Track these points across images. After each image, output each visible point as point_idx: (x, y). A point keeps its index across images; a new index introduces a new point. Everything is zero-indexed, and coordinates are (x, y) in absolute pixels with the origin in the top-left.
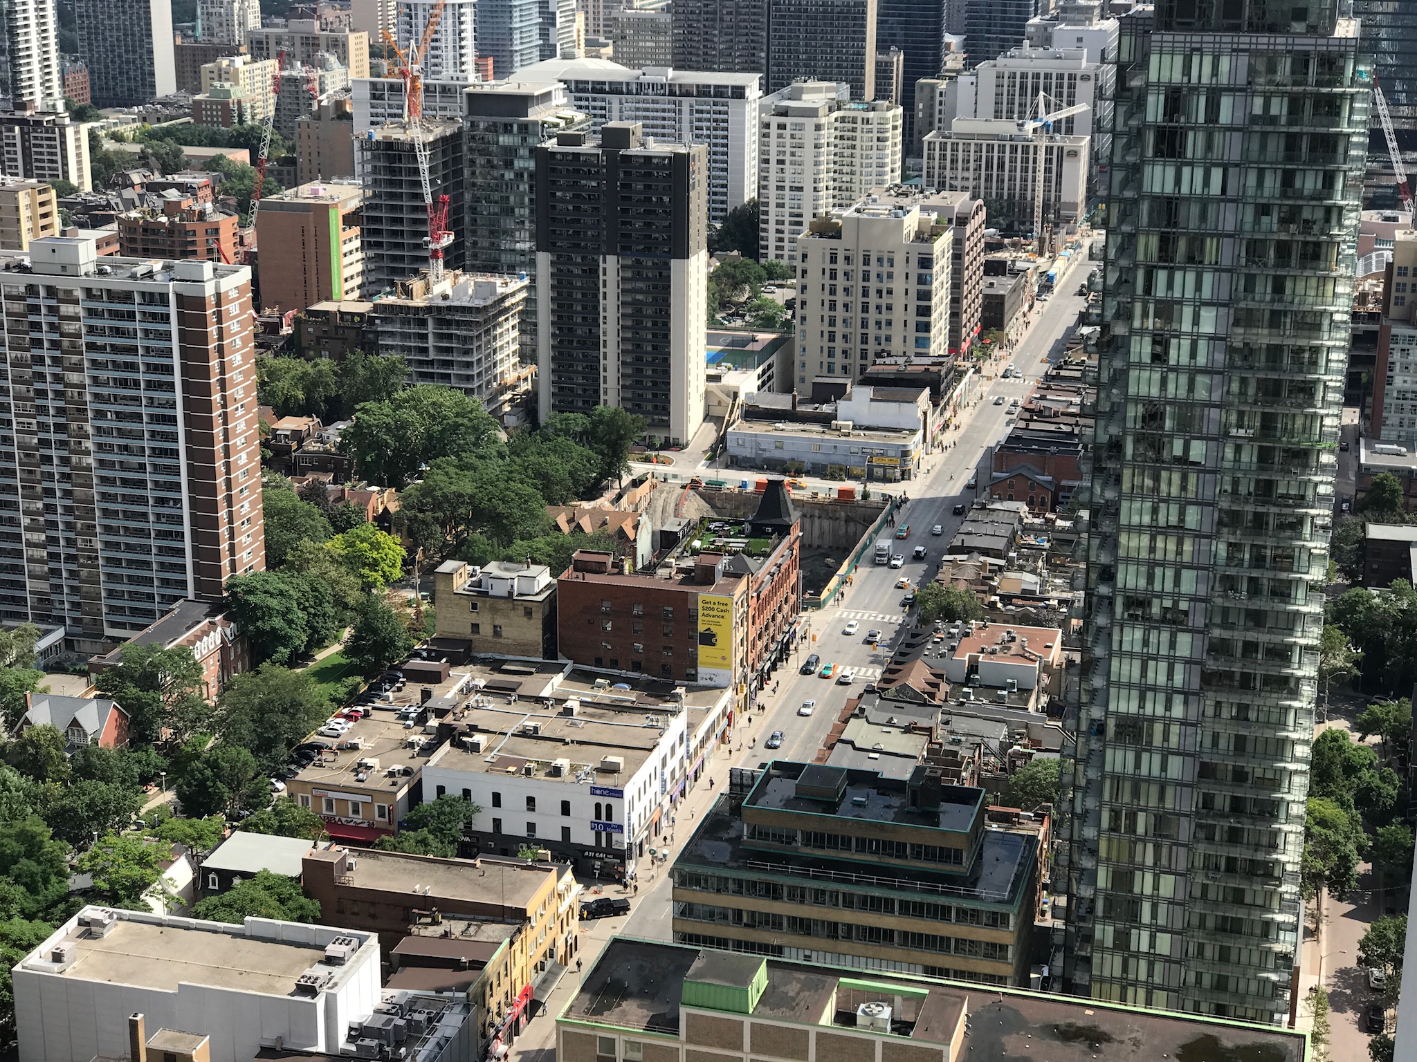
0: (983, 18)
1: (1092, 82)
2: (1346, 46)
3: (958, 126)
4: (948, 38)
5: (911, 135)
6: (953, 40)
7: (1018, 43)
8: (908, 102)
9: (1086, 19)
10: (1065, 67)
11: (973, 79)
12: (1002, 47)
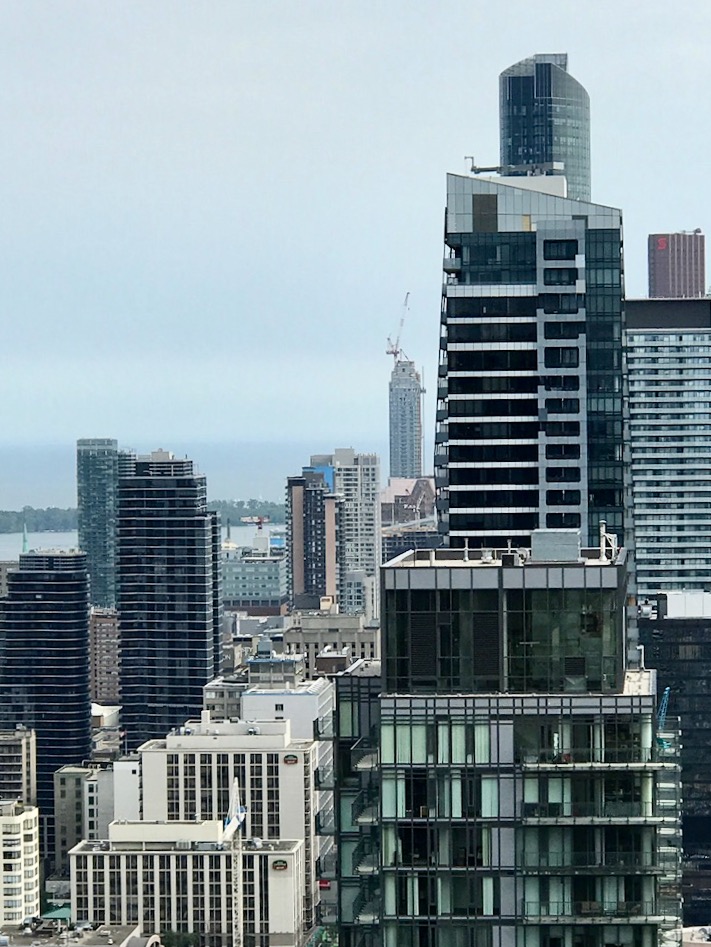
0: (143, 681)
1: (301, 764)
2: (640, 707)
3: (117, 833)
4: (96, 710)
5: (52, 848)
6: (105, 714)
7: (196, 715)
8: (45, 801)
9: (286, 679)
10: (263, 744)
11: (135, 766)
12: (173, 720)
